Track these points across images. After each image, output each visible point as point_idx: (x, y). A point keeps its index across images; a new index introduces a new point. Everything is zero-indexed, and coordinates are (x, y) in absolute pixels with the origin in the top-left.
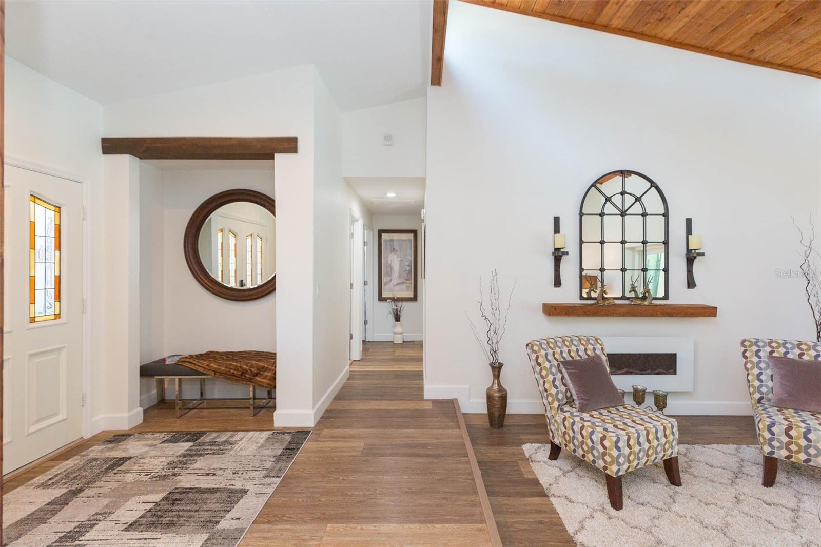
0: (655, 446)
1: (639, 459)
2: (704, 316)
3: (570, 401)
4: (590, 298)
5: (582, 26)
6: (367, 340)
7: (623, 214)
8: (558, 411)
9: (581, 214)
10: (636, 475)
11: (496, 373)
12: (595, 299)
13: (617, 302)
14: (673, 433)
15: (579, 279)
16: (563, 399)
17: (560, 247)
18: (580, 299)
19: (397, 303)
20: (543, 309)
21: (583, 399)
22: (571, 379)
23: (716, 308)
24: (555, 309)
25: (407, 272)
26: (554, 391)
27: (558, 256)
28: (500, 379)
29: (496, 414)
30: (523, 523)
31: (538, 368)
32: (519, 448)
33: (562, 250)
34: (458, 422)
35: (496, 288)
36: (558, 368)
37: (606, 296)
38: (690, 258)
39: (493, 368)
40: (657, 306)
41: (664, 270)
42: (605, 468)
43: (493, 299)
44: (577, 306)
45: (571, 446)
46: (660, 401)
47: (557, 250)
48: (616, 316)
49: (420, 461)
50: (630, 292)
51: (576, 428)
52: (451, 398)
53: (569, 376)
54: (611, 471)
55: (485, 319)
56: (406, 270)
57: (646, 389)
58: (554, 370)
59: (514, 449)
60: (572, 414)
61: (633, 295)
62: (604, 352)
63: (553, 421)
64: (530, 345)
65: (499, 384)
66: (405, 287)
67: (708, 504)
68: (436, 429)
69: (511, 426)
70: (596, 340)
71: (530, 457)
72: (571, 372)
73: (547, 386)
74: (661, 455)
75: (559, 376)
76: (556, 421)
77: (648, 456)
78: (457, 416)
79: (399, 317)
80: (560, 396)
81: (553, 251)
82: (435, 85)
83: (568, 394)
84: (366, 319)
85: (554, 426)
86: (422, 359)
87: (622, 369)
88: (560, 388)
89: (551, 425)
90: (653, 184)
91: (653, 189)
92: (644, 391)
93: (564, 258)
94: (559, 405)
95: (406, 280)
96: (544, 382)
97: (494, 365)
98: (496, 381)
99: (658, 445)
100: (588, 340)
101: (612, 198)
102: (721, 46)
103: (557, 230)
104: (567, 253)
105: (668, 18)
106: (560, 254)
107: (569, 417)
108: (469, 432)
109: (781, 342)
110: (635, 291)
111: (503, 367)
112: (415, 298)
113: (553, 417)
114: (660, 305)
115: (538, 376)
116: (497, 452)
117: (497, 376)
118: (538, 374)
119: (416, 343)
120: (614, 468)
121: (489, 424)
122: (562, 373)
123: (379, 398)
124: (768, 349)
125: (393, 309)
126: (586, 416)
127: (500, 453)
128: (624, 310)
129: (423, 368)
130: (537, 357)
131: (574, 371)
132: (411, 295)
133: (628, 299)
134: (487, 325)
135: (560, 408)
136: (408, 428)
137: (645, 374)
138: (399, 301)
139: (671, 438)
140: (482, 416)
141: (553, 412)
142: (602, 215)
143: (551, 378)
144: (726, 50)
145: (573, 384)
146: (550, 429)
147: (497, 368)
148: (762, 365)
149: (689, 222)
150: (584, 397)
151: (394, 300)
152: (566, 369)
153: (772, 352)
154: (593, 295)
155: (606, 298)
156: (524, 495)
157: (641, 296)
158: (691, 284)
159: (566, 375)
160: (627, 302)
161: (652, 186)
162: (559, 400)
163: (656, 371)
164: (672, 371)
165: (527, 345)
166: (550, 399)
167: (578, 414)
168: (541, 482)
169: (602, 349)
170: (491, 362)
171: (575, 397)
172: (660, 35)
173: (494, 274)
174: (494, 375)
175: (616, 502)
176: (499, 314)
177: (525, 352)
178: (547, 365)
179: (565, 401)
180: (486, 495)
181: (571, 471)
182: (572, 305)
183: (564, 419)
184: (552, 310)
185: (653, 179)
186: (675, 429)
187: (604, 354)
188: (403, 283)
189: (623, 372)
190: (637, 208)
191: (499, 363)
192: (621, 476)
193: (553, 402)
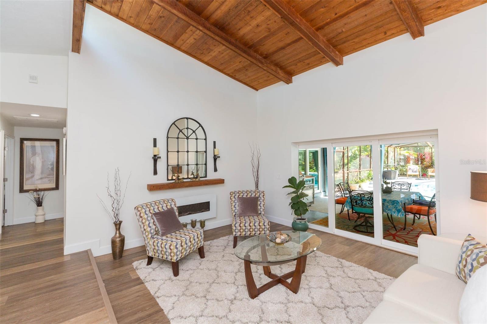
0: (193, 243)
1: (186, 251)
2: (220, 183)
3: (157, 233)
4: (172, 180)
5: (167, 44)
6: (6, 225)
7: (188, 138)
8: (151, 238)
9: (168, 138)
10: (185, 259)
11: (118, 227)
12: (174, 180)
13: (185, 180)
14: (201, 236)
15: (167, 170)
16: (153, 233)
17: (156, 154)
18: (167, 180)
19: (39, 193)
20: (147, 188)
21: (164, 230)
22: (158, 222)
23: (224, 180)
24: (154, 187)
25: (50, 169)
26: (149, 229)
27: (156, 159)
28: (120, 230)
29: (118, 251)
30: (129, 300)
31: (141, 219)
32: (131, 265)
33: (157, 156)
34: (90, 262)
35: (118, 179)
36: (152, 217)
37: (179, 178)
38: (215, 158)
39: (116, 224)
40: (201, 181)
41: (205, 164)
42: (171, 259)
43: (116, 185)
44: (165, 184)
45: (157, 254)
46: (203, 224)
47: (155, 156)
48: (184, 187)
49: (60, 291)
50: (191, 175)
51: (159, 245)
52: (86, 250)
53: (157, 220)
54: (174, 260)
55: (111, 197)
56: (49, 168)
57: (196, 220)
58: (149, 218)
59: (128, 267)
60: (158, 239)
61: (192, 176)
62: (176, 205)
63: (148, 245)
64: (136, 208)
65: (120, 233)
66: (47, 181)
67: (212, 261)
68: (73, 270)
69: (127, 255)
70: (172, 200)
71: (136, 268)
72: (158, 218)
73: (145, 227)
74: (196, 247)
75: (152, 221)
76: (150, 244)
77: (190, 248)
78: (90, 259)
79: (42, 203)
80: (152, 231)
81: (153, 156)
82: (75, 52)
83: (157, 229)
84: (5, 209)
85: (149, 247)
86: (63, 230)
87: (187, 212)
88: (153, 227)
89: (148, 247)
90: (200, 125)
91: (200, 127)
92: (196, 221)
93: (158, 160)
94: (152, 236)
95: (48, 175)
96: (144, 226)
97: (117, 222)
98: (118, 232)
99: (195, 242)
100: (168, 201)
101: (182, 130)
102: (226, 70)
103: (155, 145)
104: (160, 157)
105: (204, 54)
106: (157, 158)
107: (156, 240)
108: (98, 267)
109: (250, 191)
110: (193, 174)
111: (122, 223)
112: (57, 188)
113: (148, 242)
114: (203, 180)
115: (141, 223)
116: (117, 271)
117: (118, 229)
118: (141, 222)
119: (57, 220)
120: (175, 258)
121: (113, 258)
122: (153, 219)
123: (21, 264)
124: (238, 195)
125: (35, 198)
126: (164, 238)
127: (118, 271)
128: (187, 184)
129: (63, 236)
130: (140, 213)
131: (159, 217)
132: (54, 186)
133: (190, 178)
134: (112, 200)
135: (152, 237)
136: (51, 275)
137: (197, 213)
138: (41, 191)
139: (200, 238)
140: (108, 255)
141: (148, 240)
142: (178, 138)
143: (147, 223)
144: (227, 72)
145: (159, 224)
146: (147, 249)
147: (118, 225)
148: (236, 201)
149: (215, 142)
150: (164, 229)
151: (36, 190)
152: (156, 217)
153: (239, 195)
154: (174, 178)
155: (180, 179)
156: (130, 287)
157: (195, 177)
158: (216, 170)
159: (156, 220)
160: (189, 180)
161: (200, 126)
162: (151, 233)
163: (201, 211)
164: (208, 210)
165: (135, 208)
166: (147, 234)
167: (160, 238)
168: (141, 278)
169: (175, 204)
170: (115, 221)
171: (160, 230)
172: (202, 59)
173: (117, 170)
174: (116, 229)
175: (176, 273)
176: (120, 193)
177: (134, 211)
178: (146, 216)
179: (155, 233)
180: (107, 294)
181: (158, 267)
182: (162, 184)
183: (154, 242)
184: (153, 188)
185: (200, 123)
186: (202, 234)
187: (176, 206)
188: (46, 177)
189: (187, 214)
190: (194, 136)
191: (119, 221)
192: (178, 261)
193: (148, 235)
